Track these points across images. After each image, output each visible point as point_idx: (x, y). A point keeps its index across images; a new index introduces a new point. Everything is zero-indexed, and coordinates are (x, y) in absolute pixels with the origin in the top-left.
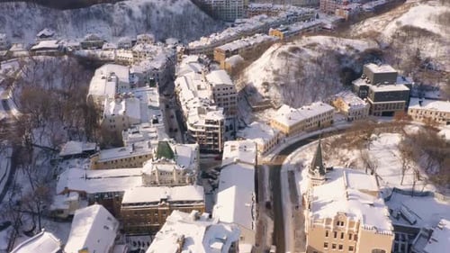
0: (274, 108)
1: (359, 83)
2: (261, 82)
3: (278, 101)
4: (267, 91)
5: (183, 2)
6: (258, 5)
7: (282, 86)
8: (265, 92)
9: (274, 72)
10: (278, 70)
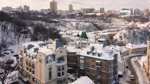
0: (125, 46)
5: (89, 23)
6: (115, 26)
7: (128, 38)
8: (121, 40)
9: (124, 34)
10: (125, 34)
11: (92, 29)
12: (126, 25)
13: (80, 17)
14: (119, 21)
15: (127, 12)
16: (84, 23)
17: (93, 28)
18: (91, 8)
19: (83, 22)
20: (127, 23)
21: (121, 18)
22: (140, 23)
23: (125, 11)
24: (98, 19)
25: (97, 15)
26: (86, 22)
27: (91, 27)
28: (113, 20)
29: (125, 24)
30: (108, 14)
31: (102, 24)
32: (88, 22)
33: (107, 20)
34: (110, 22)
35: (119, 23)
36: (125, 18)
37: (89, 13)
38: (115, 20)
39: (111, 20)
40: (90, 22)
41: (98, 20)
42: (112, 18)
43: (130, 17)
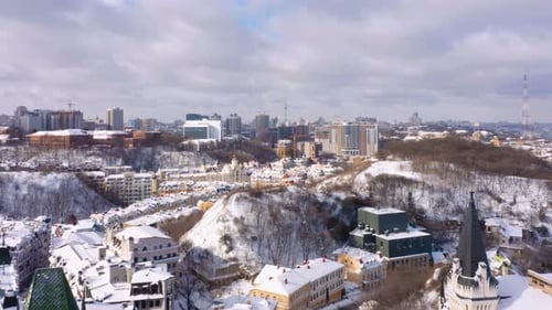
0: (248, 278)
1: (359, 233)
2: (218, 237)
3: (253, 264)
4: (231, 249)
5: (60, 176)
6: (175, 183)
7: (254, 239)
8: (227, 252)
9: (236, 221)
10: (242, 218)
11: (76, 202)
12: (213, 173)
13: (13, 148)
14: (186, 160)
15: (210, 127)
16: (37, 174)
17: (81, 198)
18: (66, 109)
19: (29, 170)
20: (215, 166)
21: (191, 148)
22: (257, 163)
23: (203, 123)
24: (99, 155)
25: (95, 137)
26: (44, 169)
27: (71, 193)
28: (164, 158)
29: (208, 171)
30: (139, 133)
31: (122, 176)
32: (58, 171)
33: (139, 157)
34: (150, 166)
35: (186, 169)
36: (204, 147)
37: (54, 129)
38: (169, 157)
39: (153, 159)
40: (64, 170)
41: (100, 160)
42: (159, 148)
43: (222, 145)
